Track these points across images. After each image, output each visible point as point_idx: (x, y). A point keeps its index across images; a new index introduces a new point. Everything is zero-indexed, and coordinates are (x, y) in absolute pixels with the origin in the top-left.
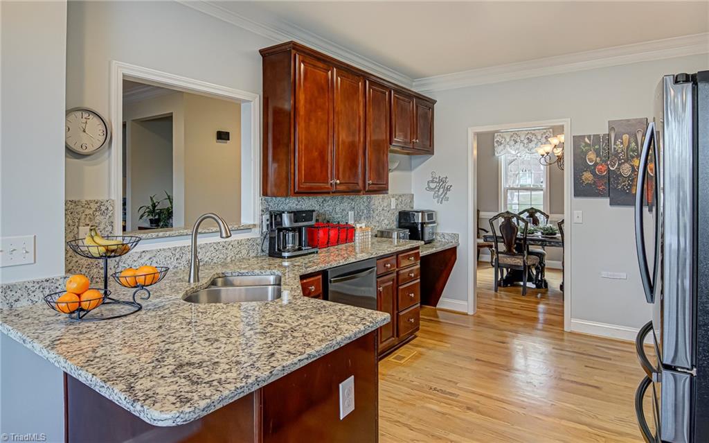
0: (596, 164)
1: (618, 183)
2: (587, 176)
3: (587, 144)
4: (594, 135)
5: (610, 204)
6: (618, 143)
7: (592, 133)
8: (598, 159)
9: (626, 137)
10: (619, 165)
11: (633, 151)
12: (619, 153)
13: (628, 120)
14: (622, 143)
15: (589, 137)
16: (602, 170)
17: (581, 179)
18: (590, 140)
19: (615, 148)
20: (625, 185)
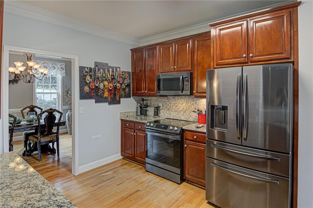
0: (90, 82)
1: (99, 92)
2: (87, 89)
3: (87, 72)
4: (89, 68)
5: (95, 103)
6: (99, 73)
7: (89, 66)
8: (91, 80)
9: (101, 70)
10: (99, 83)
11: (104, 77)
12: (99, 78)
13: (102, 63)
14: (100, 73)
15: (87, 68)
16: (92, 86)
17: (84, 90)
18: (88, 70)
19: (98, 75)
20: (101, 93)
